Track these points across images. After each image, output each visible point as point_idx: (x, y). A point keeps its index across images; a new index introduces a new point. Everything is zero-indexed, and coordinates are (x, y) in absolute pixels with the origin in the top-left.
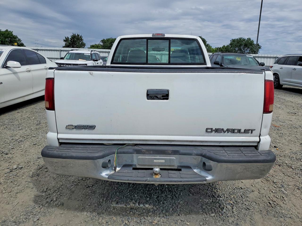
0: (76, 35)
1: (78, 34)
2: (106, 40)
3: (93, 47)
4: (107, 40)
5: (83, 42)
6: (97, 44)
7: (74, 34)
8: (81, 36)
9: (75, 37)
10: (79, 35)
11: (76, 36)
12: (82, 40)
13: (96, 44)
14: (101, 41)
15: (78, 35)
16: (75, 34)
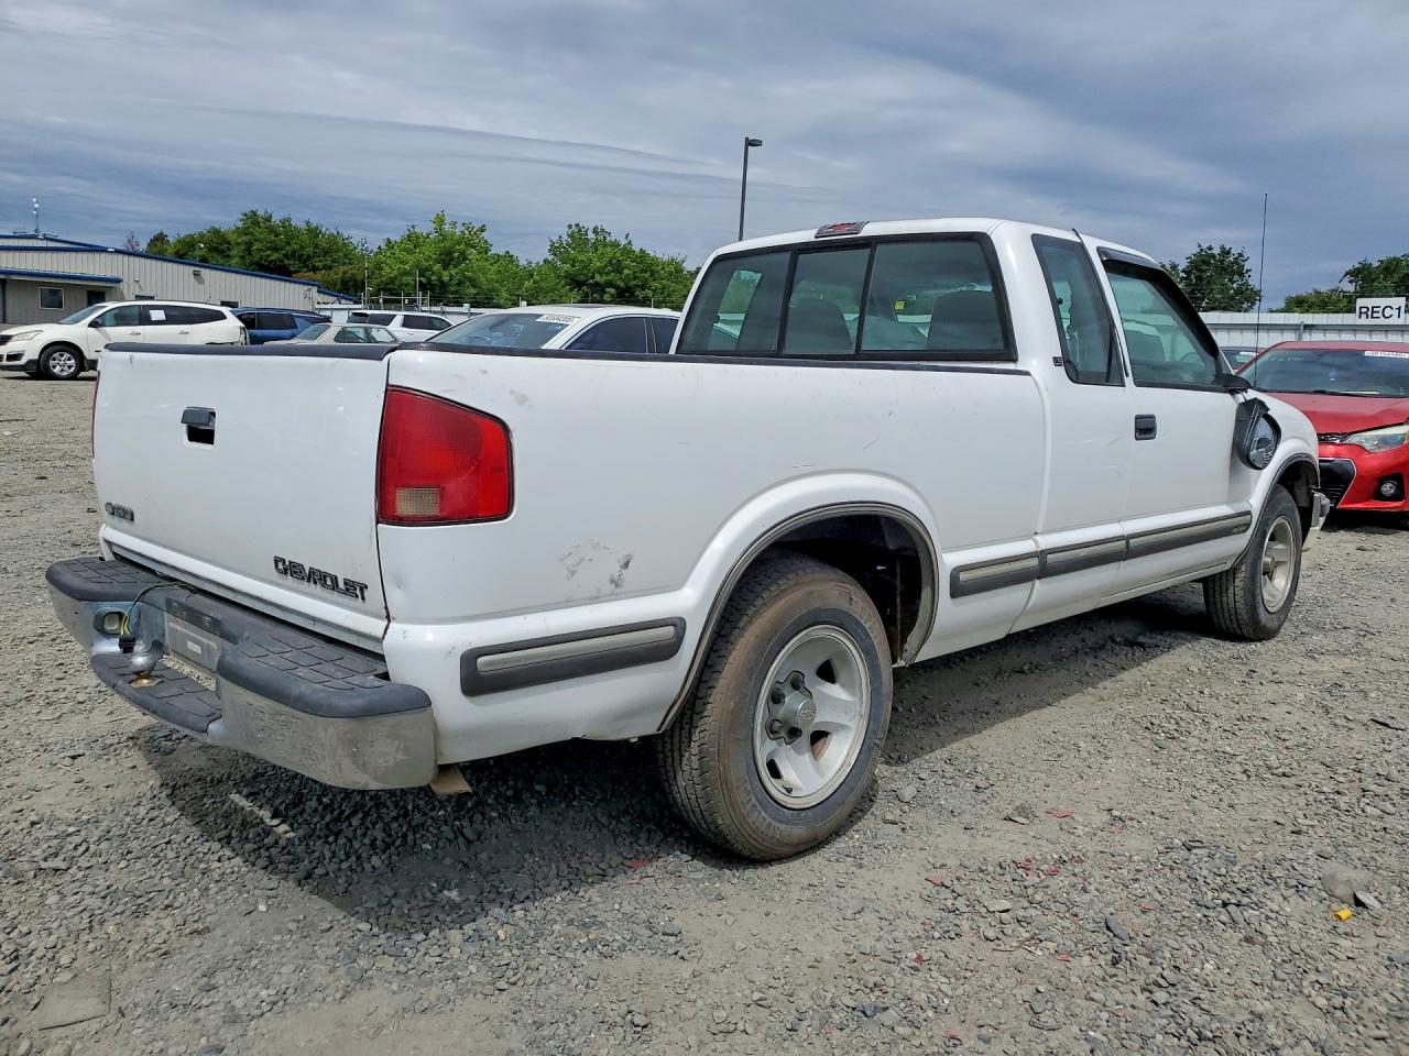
0: (1216, 251)
1: (1223, 248)
2: (1376, 264)
3: (1298, 304)
4: (1384, 265)
5: (1250, 282)
6: (1324, 289)
7: (1204, 246)
8: (1240, 255)
9: (1208, 264)
10: (1229, 253)
11: (1213, 256)
12: (1241, 275)
13: (1317, 293)
14: (1347, 274)
15: (1226, 252)
16: (1210, 248)
